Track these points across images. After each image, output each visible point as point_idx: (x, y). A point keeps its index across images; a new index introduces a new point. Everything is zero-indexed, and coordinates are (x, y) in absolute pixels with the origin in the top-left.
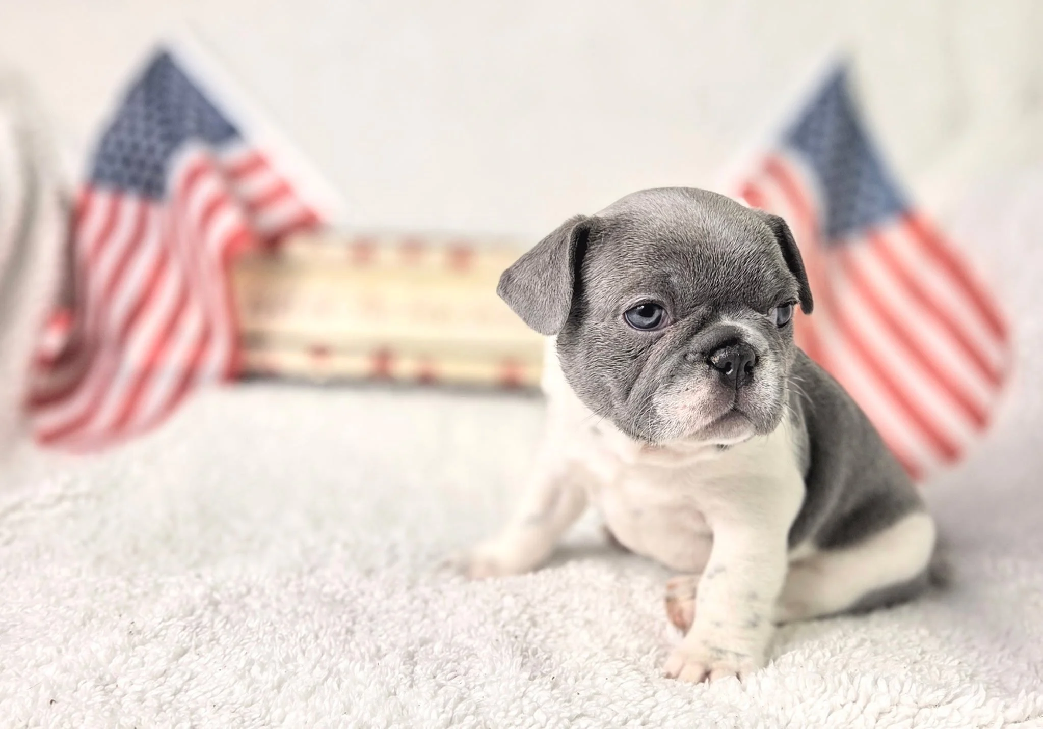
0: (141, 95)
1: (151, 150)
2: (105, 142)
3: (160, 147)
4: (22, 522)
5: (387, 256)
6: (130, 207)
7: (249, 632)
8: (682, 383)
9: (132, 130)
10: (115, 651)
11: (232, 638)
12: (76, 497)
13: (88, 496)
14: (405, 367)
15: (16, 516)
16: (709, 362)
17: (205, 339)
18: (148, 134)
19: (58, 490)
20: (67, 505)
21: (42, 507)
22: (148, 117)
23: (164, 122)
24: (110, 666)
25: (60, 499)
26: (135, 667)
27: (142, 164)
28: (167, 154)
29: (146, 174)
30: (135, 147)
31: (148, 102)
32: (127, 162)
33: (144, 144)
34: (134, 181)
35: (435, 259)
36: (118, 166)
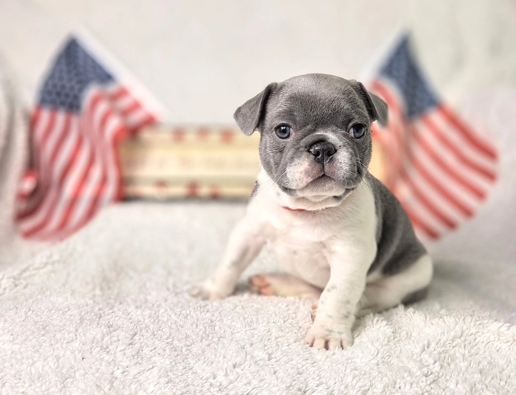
0: (64, 61)
1: (72, 88)
2: (46, 84)
3: (77, 87)
4: (30, 276)
5: (191, 137)
6: (61, 118)
7: (163, 323)
8: (297, 161)
9: (61, 79)
10: (104, 335)
11: (156, 325)
12: (53, 263)
13: (59, 262)
14: (204, 191)
15: (27, 274)
16: (309, 151)
17: (104, 180)
18: (70, 80)
19: (45, 260)
20: (49, 267)
21: (38, 269)
22: (69, 72)
23: (77, 74)
24: (104, 342)
25: (46, 264)
26: (115, 341)
27: (67, 96)
28: (81, 90)
29: (70, 100)
30: (63, 87)
31: (68, 64)
32: (58, 94)
33: (68, 85)
34: (62, 104)
35: (215, 138)
36: (54, 96)
